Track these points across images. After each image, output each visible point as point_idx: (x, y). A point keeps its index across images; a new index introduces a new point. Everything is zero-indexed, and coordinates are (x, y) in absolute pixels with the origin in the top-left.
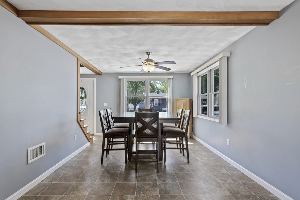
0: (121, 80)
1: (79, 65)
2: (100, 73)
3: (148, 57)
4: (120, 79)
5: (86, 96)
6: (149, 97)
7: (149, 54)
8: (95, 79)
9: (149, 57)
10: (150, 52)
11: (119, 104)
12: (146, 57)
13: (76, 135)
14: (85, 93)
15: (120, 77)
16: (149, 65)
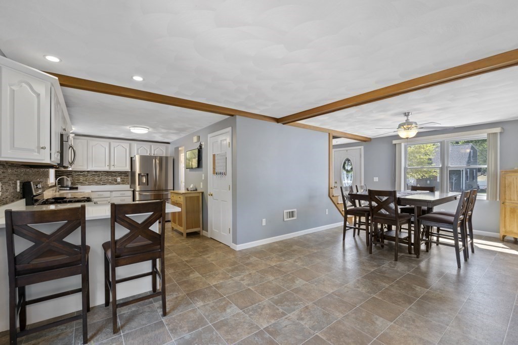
0: (397, 146)
1: (331, 137)
2: (367, 140)
3: (407, 118)
4: (395, 144)
5: (352, 169)
6: (447, 167)
7: (408, 115)
8: (362, 147)
9: (409, 119)
10: (409, 113)
11: (394, 178)
12: (403, 119)
13: (327, 210)
14: (351, 165)
15: (394, 142)
16: (408, 129)
